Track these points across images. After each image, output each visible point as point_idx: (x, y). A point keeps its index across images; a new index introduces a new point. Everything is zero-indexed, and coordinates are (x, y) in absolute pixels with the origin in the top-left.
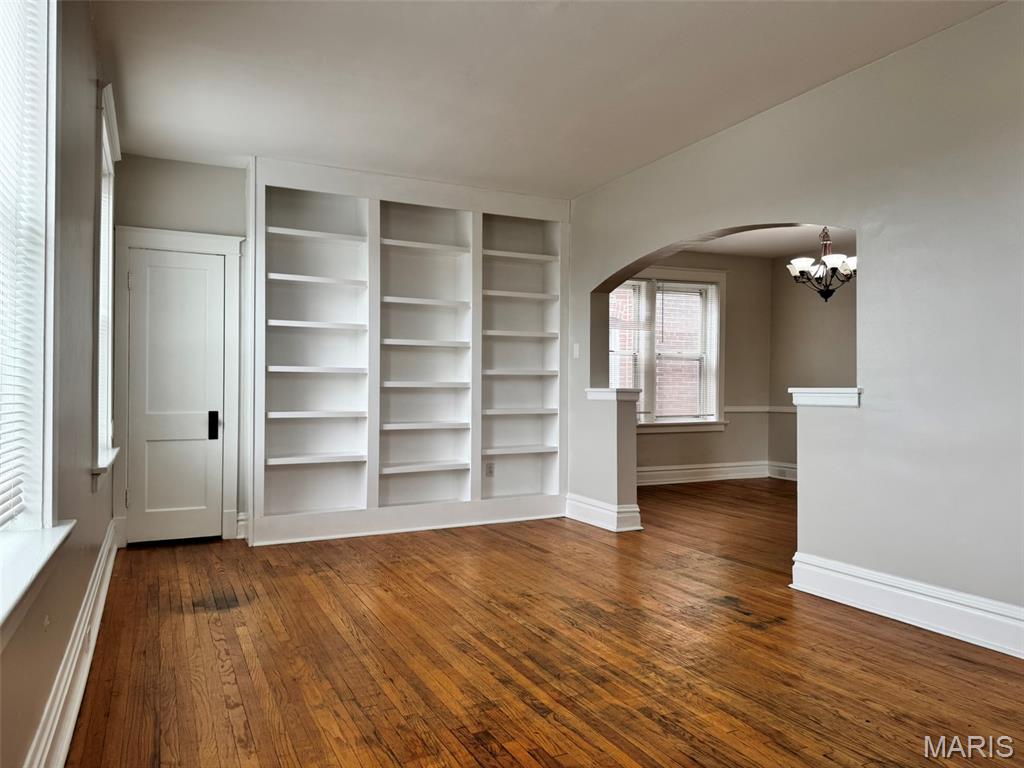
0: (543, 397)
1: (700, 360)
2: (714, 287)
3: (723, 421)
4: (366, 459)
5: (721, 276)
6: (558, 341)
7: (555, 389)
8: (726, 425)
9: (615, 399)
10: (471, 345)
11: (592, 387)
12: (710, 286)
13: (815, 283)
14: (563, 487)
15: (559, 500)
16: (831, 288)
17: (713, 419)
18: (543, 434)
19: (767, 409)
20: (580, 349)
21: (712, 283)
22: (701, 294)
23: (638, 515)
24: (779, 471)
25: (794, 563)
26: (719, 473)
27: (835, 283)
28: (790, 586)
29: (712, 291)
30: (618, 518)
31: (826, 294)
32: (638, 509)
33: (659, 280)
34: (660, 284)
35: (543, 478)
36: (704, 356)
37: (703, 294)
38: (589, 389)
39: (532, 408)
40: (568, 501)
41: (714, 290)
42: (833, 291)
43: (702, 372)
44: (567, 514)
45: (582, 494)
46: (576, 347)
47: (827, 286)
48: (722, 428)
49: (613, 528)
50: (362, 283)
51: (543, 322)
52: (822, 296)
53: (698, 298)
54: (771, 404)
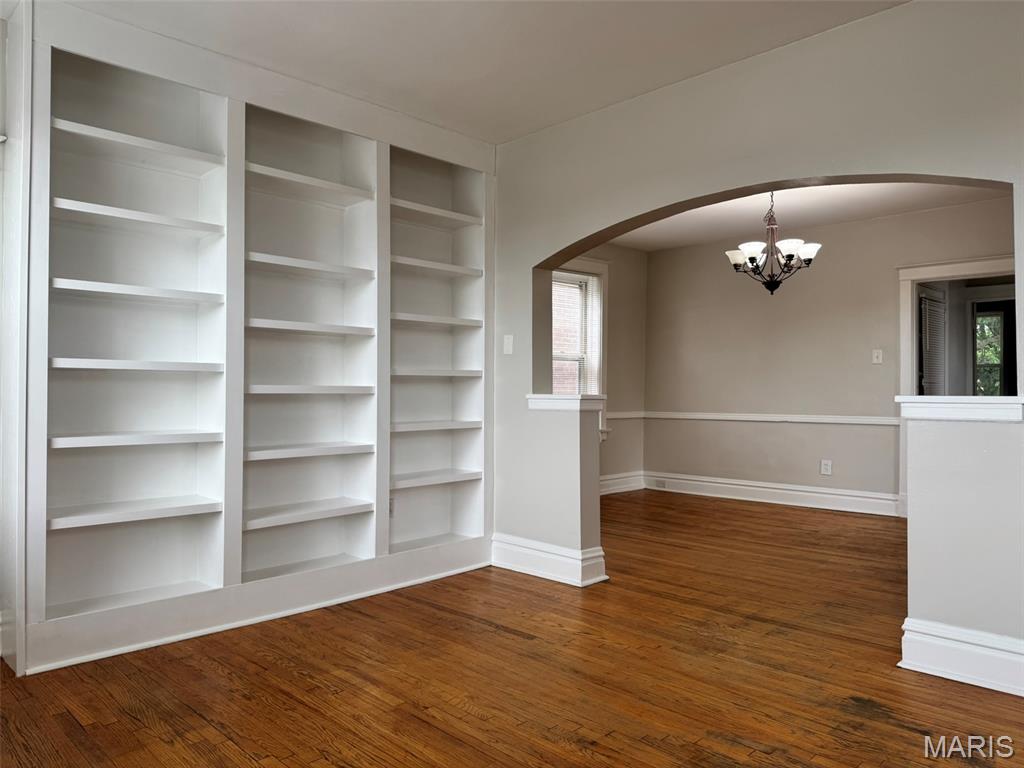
0: (454, 406)
1: (580, 360)
2: (595, 279)
3: (605, 428)
4: (223, 509)
5: (603, 267)
6: (483, 330)
7: (477, 393)
8: (608, 433)
9: (578, 408)
10: (376, 332)
11: (534, 393)
12: (591, 278)
13: (752, 274)
14: (488, 526)
15: (482, 544)
18: (455, 454)
19: (642, 414)
20: (516, 342)
21: (593, 274)
22: (581, 286)
23: (603, 560)
25: (903, 633)
28: (899, 664)
29: (593, 283)
30: (583, 567)
31: (772, 285)
32: (602, 553)
35: (454, 513)
36: (584, 356)
37: (583, 287)
38: (530, 395)
39: (438, 420)
40: (494, 544)
41: (595, 283)
42: (780, 282)
43: (582, 374)
44: (495, 560)
45: (513, 533)
46: (509, 340)
47: (773, 277)
48: (605, 436)
49: (576, 580)
50: (216, 229)
51: (454, 305)
52: (768, 288)
53: (578, 291)
54: (646, 409)
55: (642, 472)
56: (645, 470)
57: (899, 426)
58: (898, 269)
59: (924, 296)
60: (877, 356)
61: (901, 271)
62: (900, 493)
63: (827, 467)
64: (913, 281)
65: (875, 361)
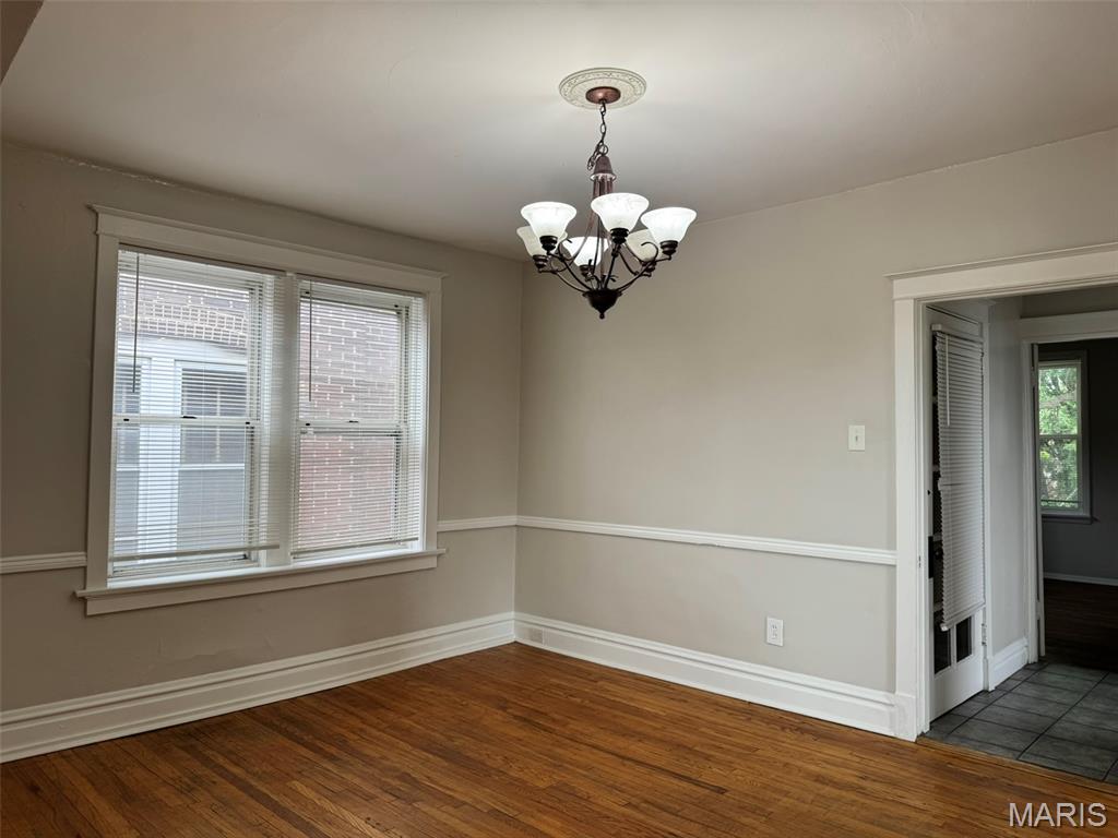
1: (397, 435)
2: (420, 300)
3: (434, 549)
5: (432, 282)
8: (439, 556)
12: (413, 300)
16: (611, 286)
17: (416, 547)
19: (513, 520)
21: (417, 294)
22: (399, 312)
24: (531, 630)
26: (425, 648)
27: (621, 277)
29: (417, 307)
31: (603, 299)
33: (302, 275)
34: (306, 284)
36: (402, 426)
37: (402, 313)
41: (421, 307)
42: (617, 294)
43: (400, 460)
47: (603, 280)
48: (432, 563)
52: (595, 304)
53: (394, 321)
54: (520, 512)
55: (512, 614)
56: (516, 610)
57: (894, 566)
58: (891, 278)
59: (939, 327)
60: (857, 436)
61: (895, 282)
62: (897, 693)
63: (775, 632)
64: (917, 300)
65: (853, 445)
